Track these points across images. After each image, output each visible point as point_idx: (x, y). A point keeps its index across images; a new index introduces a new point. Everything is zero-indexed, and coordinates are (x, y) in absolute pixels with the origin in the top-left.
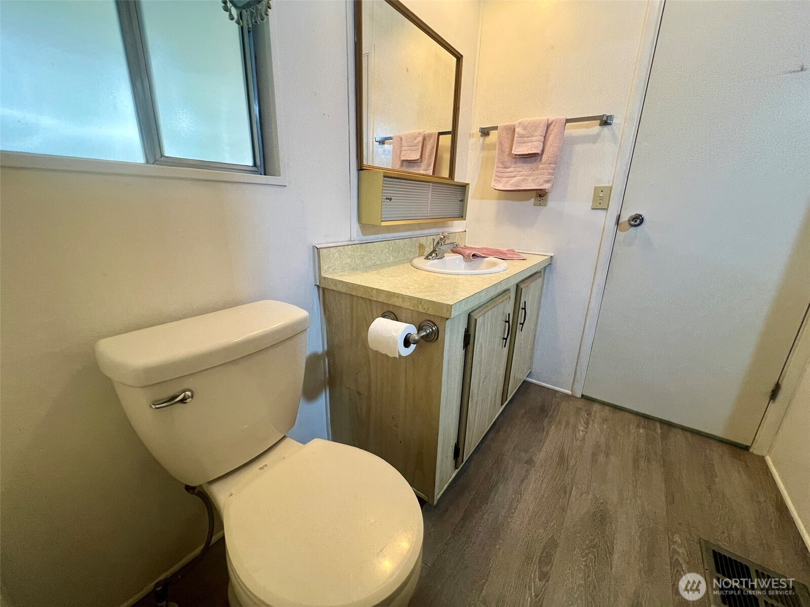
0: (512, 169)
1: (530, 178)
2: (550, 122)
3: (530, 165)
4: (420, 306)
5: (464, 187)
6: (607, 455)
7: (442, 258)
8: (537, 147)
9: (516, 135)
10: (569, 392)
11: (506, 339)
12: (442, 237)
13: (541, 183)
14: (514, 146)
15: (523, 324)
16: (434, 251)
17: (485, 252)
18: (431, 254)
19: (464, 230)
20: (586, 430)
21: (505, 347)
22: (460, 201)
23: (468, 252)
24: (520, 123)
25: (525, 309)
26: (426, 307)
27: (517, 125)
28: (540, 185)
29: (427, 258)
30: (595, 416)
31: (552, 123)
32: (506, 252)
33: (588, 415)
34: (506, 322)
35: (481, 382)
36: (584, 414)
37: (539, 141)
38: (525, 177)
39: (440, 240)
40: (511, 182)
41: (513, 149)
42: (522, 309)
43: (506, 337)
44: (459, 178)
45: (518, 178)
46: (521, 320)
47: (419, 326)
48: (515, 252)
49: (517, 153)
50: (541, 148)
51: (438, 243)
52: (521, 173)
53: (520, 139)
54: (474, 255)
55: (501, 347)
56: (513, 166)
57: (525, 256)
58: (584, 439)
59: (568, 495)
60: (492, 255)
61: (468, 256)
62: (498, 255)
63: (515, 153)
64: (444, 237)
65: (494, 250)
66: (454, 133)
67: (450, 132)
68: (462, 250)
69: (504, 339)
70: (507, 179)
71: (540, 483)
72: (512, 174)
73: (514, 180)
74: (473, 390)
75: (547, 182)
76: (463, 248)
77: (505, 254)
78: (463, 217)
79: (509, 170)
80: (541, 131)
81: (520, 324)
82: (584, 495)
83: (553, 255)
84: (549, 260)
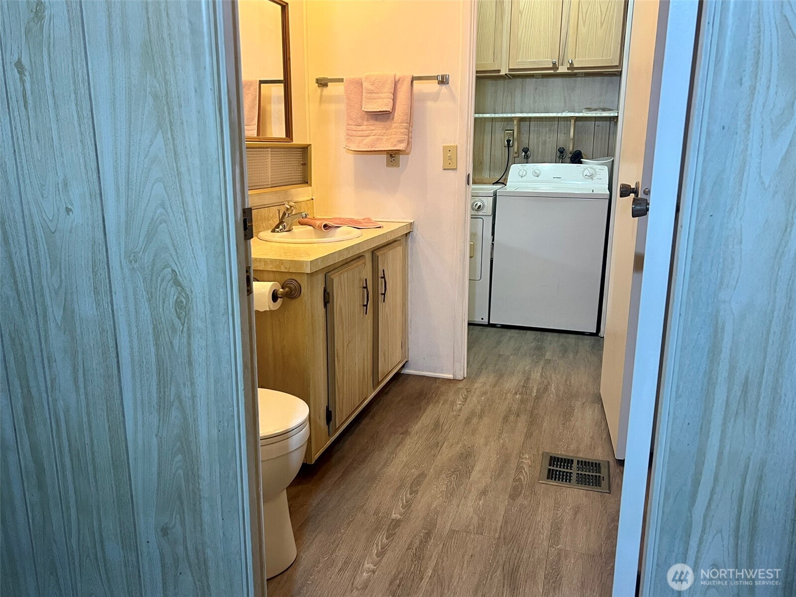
0: (364, 127)
1: (385, 138)
2: (397, 78)
3: (382, 123)
4: (282, 266)
5: (305, 150)
6: (481, 417)
7: (291, 230)
8: (387, 105)
9: (364, 91)
10: (450, 376)
11: (366, 306)
12: (288, 207)
13: (395, 143)
14: (363, 102)
15: (384, 294)
16: (281, 222)
17: (337, 221)
18: (277, 227)
19: (310, 198)
20: (464, 403)
21: (366, 313)
22: (302, 164)
23: (318, 223)
24: (367, 78)
25: (384, 277)
26: (288, 267)
27: (363, 80)
28: (395, 146)
29: (273, 231)
30: (474, 393)
31: (399, 80)
32: (361, 221)
33: (467, 392)
34: (364, 288)
35: (345, 346)
36: (464, 392)
37: (390, 98)
38: (379, 137)
39: (287, 210)
40: (365, 142)
41: (363, 106)
42: (382, 278)
43: (366, 304)
44: (298, 139)
45: (373, 137)
46: (381, 290)
47: (283, 284)
48: (371, 220)
49: (368, 110)
50: (391, 107)
51: (284, 214)
52: (374, 131)
53: (369, 95)
54: (325, 226)
55: (362, 315)
56: (365, 123)
57: (381, 224)
58: (460, 410)
59: (439, 447)
60: (345, 224)
61: (319, 227)
62: (351, 224)
63: (366, 110)
64: (291, 207)
65: (347, 220)
66: (286, 82)
67: (282, 80)
68: (311, 222)
69: (364, 306)
70: (361, 138)
71: (414, 445)
72: (365, 133)
73: (368, 140)
74: (337, 349)
75: (401, 142)
76: (312, 219)
77: (361, 223)
78: (307, 183)
79: (361, 128)
80: (389, 88)
81: (382, 294)
82: (454, 446)
83: (412, 221)
84: (408, 227)
